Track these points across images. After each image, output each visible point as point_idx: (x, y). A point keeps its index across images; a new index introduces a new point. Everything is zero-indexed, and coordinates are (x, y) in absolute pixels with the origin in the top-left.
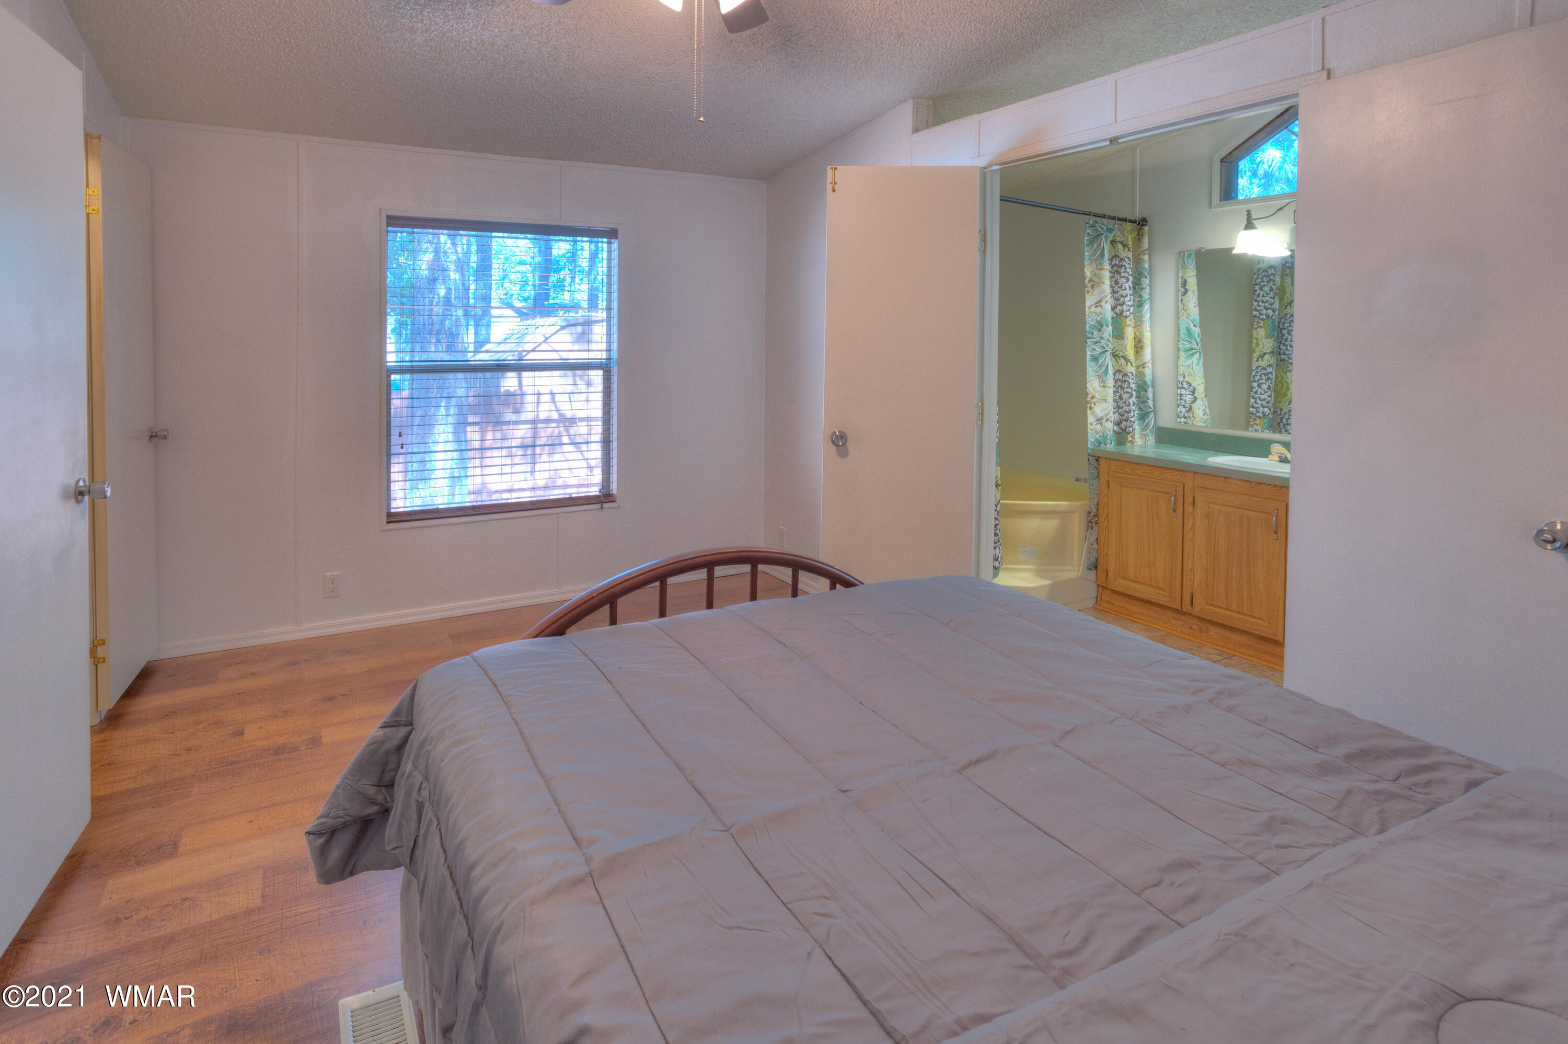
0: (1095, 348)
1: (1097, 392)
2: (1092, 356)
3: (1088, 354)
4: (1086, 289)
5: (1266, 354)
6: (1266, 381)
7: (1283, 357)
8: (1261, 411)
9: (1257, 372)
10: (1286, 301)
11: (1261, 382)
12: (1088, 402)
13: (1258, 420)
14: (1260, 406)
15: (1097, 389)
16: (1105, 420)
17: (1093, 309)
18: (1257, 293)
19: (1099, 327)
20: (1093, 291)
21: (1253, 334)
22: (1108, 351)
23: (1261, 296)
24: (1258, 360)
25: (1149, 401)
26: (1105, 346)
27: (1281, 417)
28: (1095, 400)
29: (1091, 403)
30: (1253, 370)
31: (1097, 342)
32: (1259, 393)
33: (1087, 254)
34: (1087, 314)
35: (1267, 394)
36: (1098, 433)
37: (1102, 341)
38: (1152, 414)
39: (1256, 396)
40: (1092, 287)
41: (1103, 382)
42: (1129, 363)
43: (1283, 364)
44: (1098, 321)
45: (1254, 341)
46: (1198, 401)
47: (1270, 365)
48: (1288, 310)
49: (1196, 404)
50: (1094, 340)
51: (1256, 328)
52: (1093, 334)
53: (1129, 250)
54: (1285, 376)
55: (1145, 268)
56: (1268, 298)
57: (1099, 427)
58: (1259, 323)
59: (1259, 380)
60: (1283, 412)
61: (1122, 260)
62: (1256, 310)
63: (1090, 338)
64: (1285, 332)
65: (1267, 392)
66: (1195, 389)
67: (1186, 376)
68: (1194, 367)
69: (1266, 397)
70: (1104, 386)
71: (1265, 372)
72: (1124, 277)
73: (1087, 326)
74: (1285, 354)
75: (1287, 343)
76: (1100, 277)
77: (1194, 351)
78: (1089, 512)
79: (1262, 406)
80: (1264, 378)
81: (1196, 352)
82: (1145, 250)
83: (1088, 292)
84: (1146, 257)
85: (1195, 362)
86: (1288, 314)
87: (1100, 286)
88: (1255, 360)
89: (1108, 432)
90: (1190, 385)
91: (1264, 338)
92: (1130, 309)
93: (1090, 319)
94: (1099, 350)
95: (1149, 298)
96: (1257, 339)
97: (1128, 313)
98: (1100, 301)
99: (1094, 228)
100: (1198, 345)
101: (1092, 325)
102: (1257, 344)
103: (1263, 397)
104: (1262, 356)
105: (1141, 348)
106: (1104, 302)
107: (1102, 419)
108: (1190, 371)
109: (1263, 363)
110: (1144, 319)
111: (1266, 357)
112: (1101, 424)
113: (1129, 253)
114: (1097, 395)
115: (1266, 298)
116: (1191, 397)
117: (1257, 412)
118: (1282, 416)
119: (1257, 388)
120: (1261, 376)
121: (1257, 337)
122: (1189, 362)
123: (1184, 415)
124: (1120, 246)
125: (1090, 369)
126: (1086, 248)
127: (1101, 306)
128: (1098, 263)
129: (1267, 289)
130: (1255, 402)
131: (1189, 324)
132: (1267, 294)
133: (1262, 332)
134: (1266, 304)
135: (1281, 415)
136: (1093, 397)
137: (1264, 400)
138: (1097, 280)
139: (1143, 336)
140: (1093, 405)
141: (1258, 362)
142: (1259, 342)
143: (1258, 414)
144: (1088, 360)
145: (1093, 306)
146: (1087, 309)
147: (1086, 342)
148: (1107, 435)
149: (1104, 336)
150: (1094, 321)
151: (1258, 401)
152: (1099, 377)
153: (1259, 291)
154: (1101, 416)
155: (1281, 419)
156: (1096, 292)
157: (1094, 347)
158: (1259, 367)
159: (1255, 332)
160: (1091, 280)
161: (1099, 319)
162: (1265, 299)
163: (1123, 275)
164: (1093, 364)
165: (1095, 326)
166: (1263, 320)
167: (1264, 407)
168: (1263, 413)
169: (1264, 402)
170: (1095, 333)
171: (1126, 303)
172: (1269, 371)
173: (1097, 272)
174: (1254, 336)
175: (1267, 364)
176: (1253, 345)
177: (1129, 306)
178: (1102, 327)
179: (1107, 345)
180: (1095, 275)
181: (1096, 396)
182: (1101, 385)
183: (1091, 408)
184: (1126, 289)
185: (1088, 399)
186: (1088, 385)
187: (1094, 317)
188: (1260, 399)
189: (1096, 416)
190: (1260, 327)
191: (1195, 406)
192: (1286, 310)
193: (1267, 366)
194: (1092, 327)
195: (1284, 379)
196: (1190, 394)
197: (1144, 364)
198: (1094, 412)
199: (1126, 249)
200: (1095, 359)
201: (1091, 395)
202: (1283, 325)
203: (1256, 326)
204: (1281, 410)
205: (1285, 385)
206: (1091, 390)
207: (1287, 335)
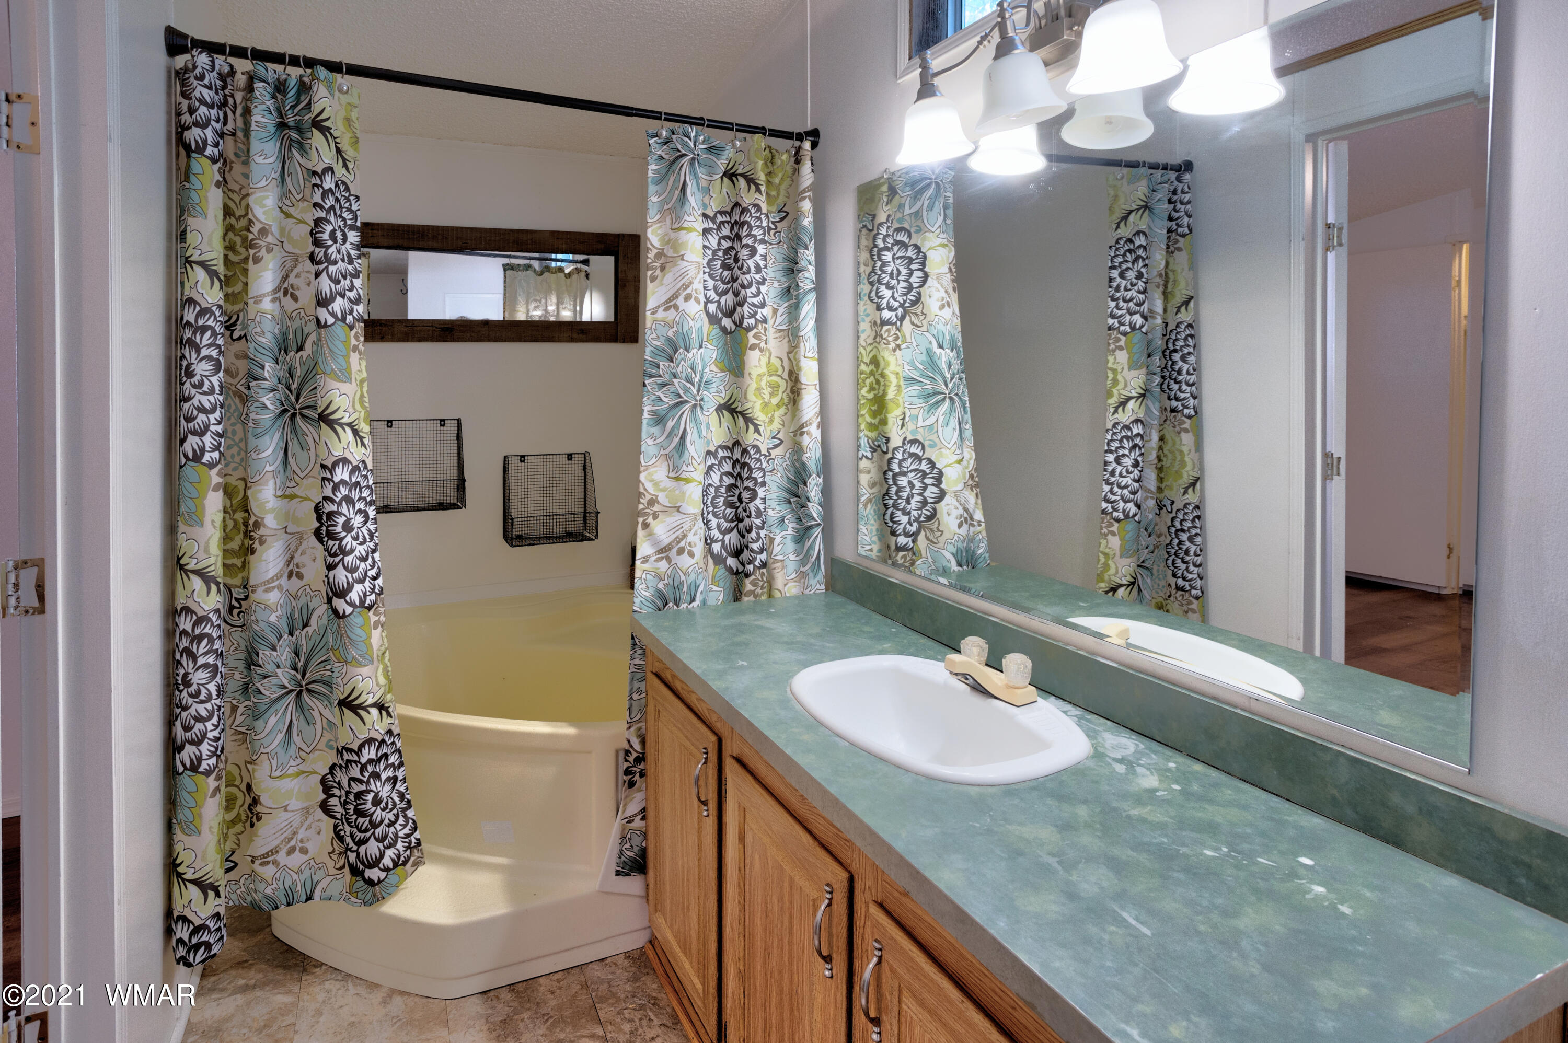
0: (662, 396)
1: (663, 490)
2: (653, 413)
3: (646, 409)
4: (649, 273)
5: (1131, 398)
6: (1130, 452)
7: (1174, 404)
8: (1121, 509)
9: (1114, 434)
10: (1178, 299)
11: (1121, 452)
12: (639, 514)
13: (1116, 525)
14: (1118, 498)
15: (662, 485)
16: (675, 550)
17: (661, 314)
18: (1114, 284)
19: (670, 351)
20: (664, 276)
21: (1108, 361)
22: (686, 402)
23: (1122, 288)
24: (1116, 411)
25: (810, 505)
26: (681, 393)
27: (1171, 515)
28: (656, 508)
29: (648, 514)
30: (1107, 430)
31: (664, 385)
32: (1117, 474)
33: (655, 199)
34: (648, 324)
35: (1132, 476)
36: (661, 579)
37: (676, 381)
38: (817, 531)
39: (1113, 479)
40: (663, 268)
41: (676, 468)
42: (751, 428)
43: (1175, 417)
44: (669, 340)
45: (1110, 375)
46: (947, 499)
47: (1137, 421)
48: (1185, 316)
49: (943, 503)
50: (659, 380)
51: (1114, 351)
52: (658, 367)
53: (758, 190)
54: (1177, 440)
55: (804, 228)
56: (1132, 293)
57: (663, 566)
58: (1119, 340)
59: (1117, 448)
60: (1175, 507)
61: (744, 211)
62: (1112, 316)
63: (651, 376)
64: (1177, 357)
65: (1131, 473)
66: (941, 474)
67: (927, 448)
68: (940, 429)
69: (1130, 482)
70: (677, 479)
71: (1129, 434)
72: (747, 246)
73: (648, 350)
74: (1177, 399)
75: (1180, 378)
76: (675, 244)
77: (940, 397)
78: (627, 753)
79: (1122, 498)
80: (1126, 446)
81: (944, 399)
82: (804, 191)
83: (653, 279)
84: (807, 206)
85: (941, 419)
86: (1181, 323)
87: (675, 265)
88: (1112, 410)
89: (683, 577)
90: (932, 464)
91: (1126, 367)
92: (756, 313)
93: (654, 336)
94: (668, 400)
95: (814, 289)
96: (1114, 371)
97: (752, 321)
98: (675, 296)
99: (671, 145)
100: (947, 386)
101: (657, 348)
102: (1115, 382)
103: (1124, 481)
104: (1123, 404)
105: (799, 394)
106: (681, 298)
107: (670, 549)
108: (934, 437)
109: (1125, 417)
110: (802, 334)
111: (1131, 404)
112: (669, 560)
113: (757, 195)
114: (662, 498)
115: (1130, 293)
116: (935, 490)
117: (1115, 510)
118: (1173, 514)
119: (1114, 465)
120: (1121, 441)
121: (1115, 367)
122: (932, 420)
123: (904, 529)
124: (742, 182)
125: (650, 442)
126: (652, 188)
127: (676, 307)
128: (674, 216)
129: (1131, 275)
130: (1111, 491)
131: (930, 343)
132: (1133, 285)
133: (1122, 357)
134: (1131, 304)
135: (1171, 512)
136: (652, 502)
137: (1126, 487)
138: (670, 253)
139: (799, 369)
140: (650, 519)
141: (1116, 415)
142: (1119, 377)
143: (1115, 514)
144: (645, 422)
145: (661, 309)
146: (648, 313)
147: (644, 385)
148: (682, 583)
149: (679, 370)
150: (662, 339)
151: (1116, 489)
152: (668, 457)
153: (1119, 280)
154: (666, 542)
155: (1173, 519)
156: (669, 277)
157: (659, 394)
158: (1117, 423)
159: (1111, 359)
160: (660, 254)
161: (670, 334)
162: (1129, 295)
163: (744, 241)
164: (656, 430)
165: (663, 351)
166: (1125, 334)
167: (1126, 501)
168: (1124, 511)
169: (1125, 491)
170: (661, 363)
171: (749, 300)
172: (1135, 431)
173: (673, 235)
174: (1110, 365)
175: (1132, 419)
176: (1109, 382)
177: (754, 305)
178: (676, 351)
179: (686, 390)
180: (668, 242)
181: (660, 499)
182: (672, 475)
183: (646, 526)
184: (749, 271)
185: (641, 506)
186: (642, 477)
187: (662, 331)
188: (1119, 487)
189: (655, 543)
190: (1121, 348)
191: (942, 507)
192: (1179, 315)
193: (1132, 422)
194: (658, 351)
195: (1177, 446)
196: (933, 485)
197: (802, 426)
198: (651, 534)
199: (753, 187)
200: (659, 420)
201: (648, 497)
202: (1174, 344)
203: (1112, 347)
204: (1173, 503)
205: (1179, 458)
206: (649, 486)
207: (1180, 363)
